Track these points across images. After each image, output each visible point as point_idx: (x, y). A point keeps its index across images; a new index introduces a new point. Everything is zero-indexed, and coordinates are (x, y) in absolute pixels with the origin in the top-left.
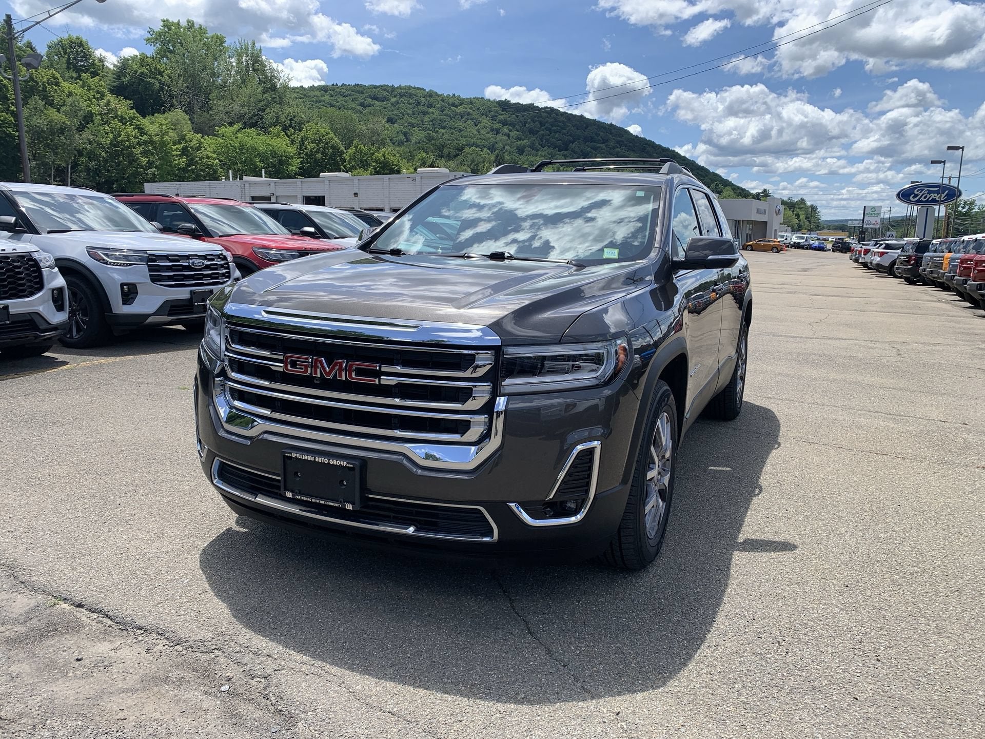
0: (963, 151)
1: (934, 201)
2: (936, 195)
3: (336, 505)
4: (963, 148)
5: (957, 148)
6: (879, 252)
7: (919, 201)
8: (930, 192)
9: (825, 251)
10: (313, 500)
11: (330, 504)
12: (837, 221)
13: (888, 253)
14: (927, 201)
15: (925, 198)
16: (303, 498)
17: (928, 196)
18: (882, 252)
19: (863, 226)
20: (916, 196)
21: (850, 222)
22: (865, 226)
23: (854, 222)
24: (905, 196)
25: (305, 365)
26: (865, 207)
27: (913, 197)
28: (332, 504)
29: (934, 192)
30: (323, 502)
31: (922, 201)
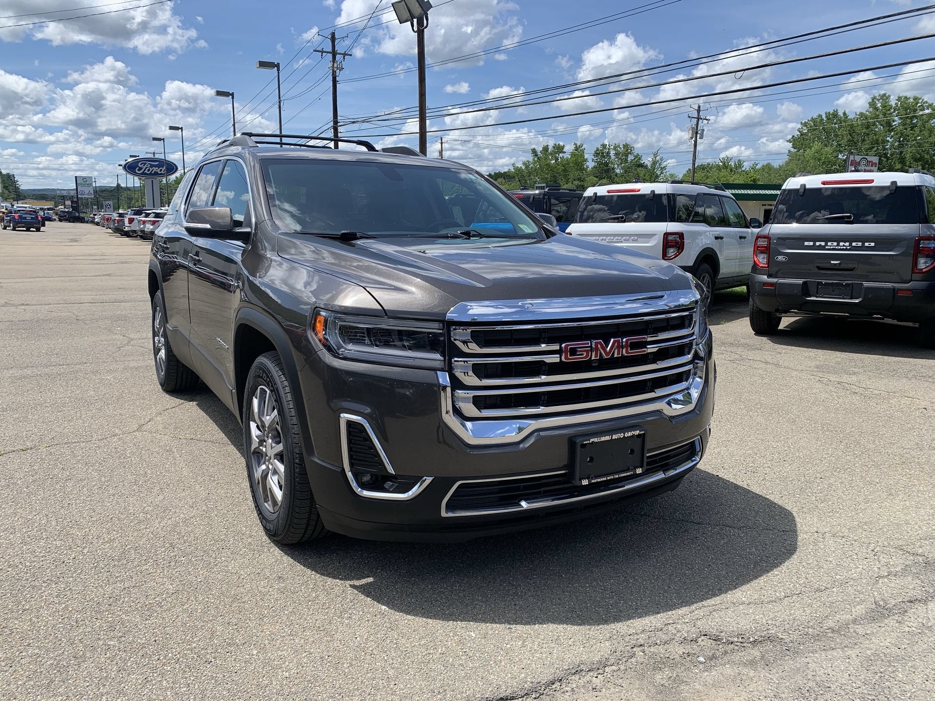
0: (182, 131)
1: (156, 174)
2: (157, 168)
3: (629, 474)
4: (182, 128)
5: (177, 128)
6: (150, 221)
7: (143, 173)
8: (152, 166)
9: (52, 221)
10: (608, 478)
11: (623, 475)
12: (34, 190)
13: (159, 221)
14: (151, 174)
15: (149, 170)
16: (599, 480)
17: (151, 169)
18: (154, 221)
19: (77, 196)
20: (140, 169)
21: (58, 192)
22: (79, 196)
23: (63, 192)
24: (131, 168)
25: (587, 349)
26: (76, 177)
27: (139, 170)
28: (625, 474)
29: (155, 166)
30: (617, 476)
31: (146, 174)
